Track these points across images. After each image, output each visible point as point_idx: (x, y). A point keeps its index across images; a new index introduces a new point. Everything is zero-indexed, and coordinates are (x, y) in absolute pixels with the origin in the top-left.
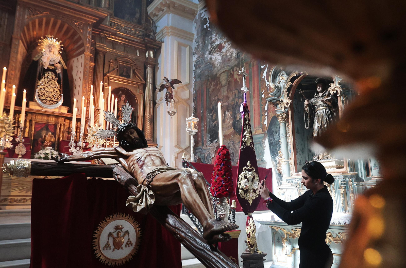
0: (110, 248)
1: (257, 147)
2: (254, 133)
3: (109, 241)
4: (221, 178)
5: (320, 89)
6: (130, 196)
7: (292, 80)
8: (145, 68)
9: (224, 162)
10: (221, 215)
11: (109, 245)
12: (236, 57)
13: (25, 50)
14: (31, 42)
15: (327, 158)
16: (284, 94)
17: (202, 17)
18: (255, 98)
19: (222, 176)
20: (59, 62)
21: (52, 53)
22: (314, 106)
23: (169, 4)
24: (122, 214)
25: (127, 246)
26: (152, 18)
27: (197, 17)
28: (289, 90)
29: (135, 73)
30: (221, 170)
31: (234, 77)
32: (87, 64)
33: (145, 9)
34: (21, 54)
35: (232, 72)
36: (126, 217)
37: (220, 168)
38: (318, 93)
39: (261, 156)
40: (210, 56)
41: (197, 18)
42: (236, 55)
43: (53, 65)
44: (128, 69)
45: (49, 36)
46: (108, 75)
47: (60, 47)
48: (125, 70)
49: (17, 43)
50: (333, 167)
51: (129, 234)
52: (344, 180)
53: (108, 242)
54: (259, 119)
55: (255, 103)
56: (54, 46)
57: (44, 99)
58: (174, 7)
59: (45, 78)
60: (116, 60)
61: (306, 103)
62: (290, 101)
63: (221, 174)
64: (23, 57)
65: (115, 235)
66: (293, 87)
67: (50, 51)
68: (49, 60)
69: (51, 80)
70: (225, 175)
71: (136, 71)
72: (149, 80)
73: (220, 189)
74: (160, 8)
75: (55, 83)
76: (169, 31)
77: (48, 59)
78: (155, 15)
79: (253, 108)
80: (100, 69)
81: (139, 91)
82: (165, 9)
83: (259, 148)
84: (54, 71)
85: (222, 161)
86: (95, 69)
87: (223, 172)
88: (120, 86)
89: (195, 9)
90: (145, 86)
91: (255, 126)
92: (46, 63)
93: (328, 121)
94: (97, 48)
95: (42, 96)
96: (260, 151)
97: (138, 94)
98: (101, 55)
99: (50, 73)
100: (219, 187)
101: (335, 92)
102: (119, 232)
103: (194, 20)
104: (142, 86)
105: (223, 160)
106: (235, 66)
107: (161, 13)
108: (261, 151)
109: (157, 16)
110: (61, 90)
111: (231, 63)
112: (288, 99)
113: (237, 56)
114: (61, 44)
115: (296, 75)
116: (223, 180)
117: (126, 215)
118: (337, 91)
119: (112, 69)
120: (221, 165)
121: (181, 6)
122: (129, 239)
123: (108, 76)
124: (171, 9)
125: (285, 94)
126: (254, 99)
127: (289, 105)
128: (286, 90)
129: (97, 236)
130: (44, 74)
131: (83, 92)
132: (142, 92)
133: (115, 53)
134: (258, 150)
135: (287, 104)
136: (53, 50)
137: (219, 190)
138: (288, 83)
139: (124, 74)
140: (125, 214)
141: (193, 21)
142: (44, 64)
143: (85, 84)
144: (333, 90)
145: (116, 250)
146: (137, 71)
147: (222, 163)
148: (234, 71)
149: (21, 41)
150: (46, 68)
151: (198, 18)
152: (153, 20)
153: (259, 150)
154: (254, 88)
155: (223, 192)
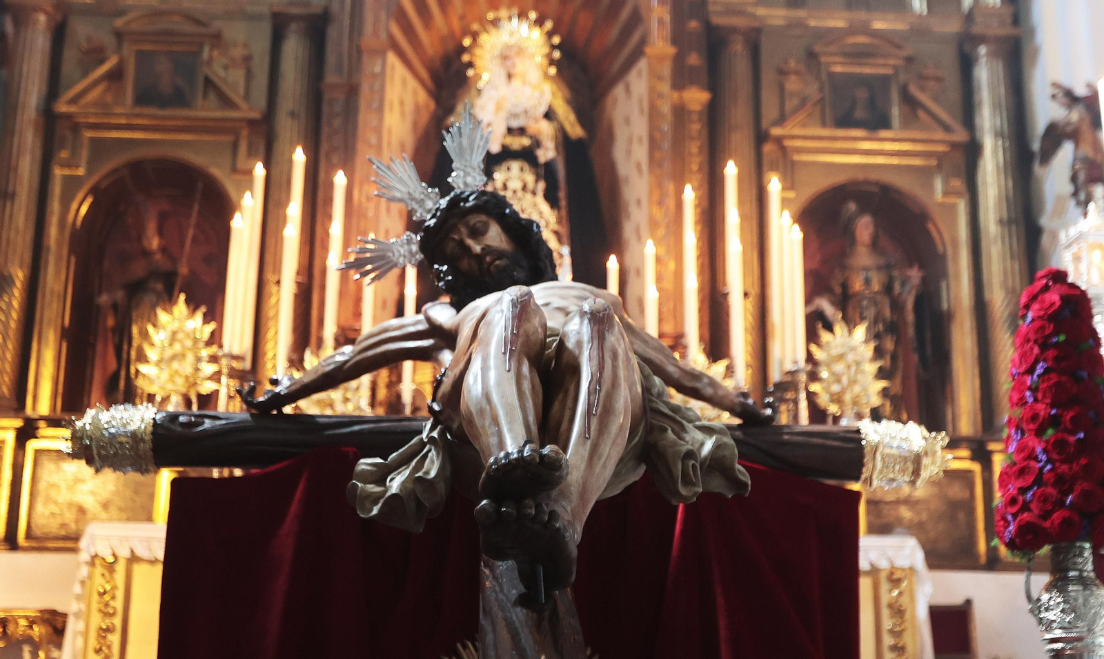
4: (1032, 442)
6: (362, 461)
8: (966, 64)
9: (1051, 353)
10: (1059, 646)
19: (1039, 433)
20: (549, 115)
21: (516, 83)
29: (910, 102)
30: (1036, 400)
32: (661, 96)
34: (403, 114)
37: (1030, 388)
43: (522, 131)
44: (878, 86)
46: (776, 131)
47: (546, 50)
48: (862, 94)
49: (377, 69)
56: (520, 51)
60: (812, 56)
63: (1034, 417)
67: (510, 76)
68: (503, 114)
69: (520, 194)
70: (1053, 421)
71: (914, 90)
72: (989, 120)
73: (1031, 501)
75: (535, 205)
77: (499, 108)
80: (739, 114)
81: (946, 182)
84: (527, 156)
85: (1036, 350)
86: (714, 117)
87: (1043, 406)
88: (840, 178)
90: (972, 151)
92: (494, 127)
94: (718, 20)
97: (942, 205)
98: (738, 48)
99: (515, 166)
100: (1023, 490)
104: (959, 158)
105: (1044, 346)
110: (564, 231)
114: (550, 35)
116: (1045, 451)
119: (796, 102)
123: (779, 140)
131: (653, 224)
132: (957, 183)
133: (807, 27)
136: (520, 66)
137: (1025, 507)
139: (859, 114)
143: (660, 185)
146: (922, 89)
147: (1036, 362)
149: (392, 58)
150: (495, 148)
155: (1045, 515)
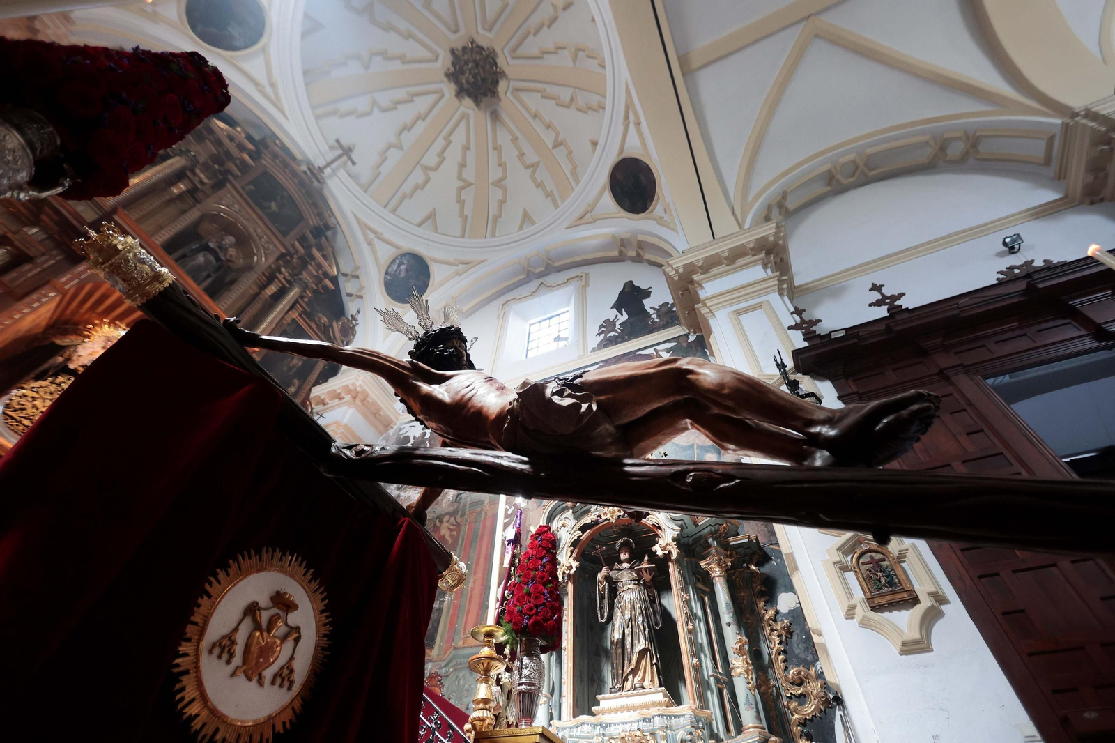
0: (231, 655)
1: (461, 675)
2: (459, 644)
3: (242, 627)
4: (541, 587)
5: (627, 556)
7: (583, 529)
11: (233, 643)
12: (452, 501)
13: (44, 323)
14: (66, 322)
15: (643, 687)
16: (565, 550)
17: (400, 433)
18: (477, 573)
22: (615, 583)
23: (358, 392)
24: (304, 568)
25: (279, 681)
26: (313, 406)
27: (391, 432)
28: (574, 544)
31: (440, 532)
33: (309, 387)
34: (34, 320)
35: (438, 524)
36: (310, 581)
38: (621, 562)
39: (466, 697)
40: (398, 492)
41: (391, 434)
42: (453, 497)
45: (121, 325)
50: (660, 704)
51: (297, 640)
52: (692, 730)
53: (236, 630)
54: (478, 615)
55: (474, 582)
57: (12, 418)
58: (363, 401)
59: (52, 383)
61: (605, 571)
62: (575, 564)
64: (31, 329)
65: (264, 617)
66: (582, 541)
74: (339, 394)
76: (339, 431)
78: (323, 403)
79: (469, 591)
82: (347, 398)
83: (464, 678)
89: (394, 420)
91: (465, 630)
92: (81, 359)
93: (644, 612)
95: (15, 410)
96: (466, 686)
101: (666, 552)
102: (278, 616)
103: (384, 435)
106: (447, 514)
107: (336, 401)
108: (470, 686)
109: (324, 404)
111: (439, 508)
112: (571, 558)
113: (456, 499)
115: (592, 521)
117: (314, 578)
118: (670, 552)
120: (542, 559)
121: (374, 403)
122: (292, 658)
124: (358, 401)
125: (567, 550)
126: (474, 575)
127: (574, 569)
128: (569, 543)
129: (213, 589)
130: (56, 375)
134: (461, 683)
135: (571, 568)
138: (574, 532)
140: (311, 571)
141: (381, 435)
142: (74, 358)
144: (663, 549)
145: (241, 678)
148: (442, 522)
150: (71, 366)
151: (393, 434)
152: (312, 409)
153: (465, 684)
154: (479, 555)
